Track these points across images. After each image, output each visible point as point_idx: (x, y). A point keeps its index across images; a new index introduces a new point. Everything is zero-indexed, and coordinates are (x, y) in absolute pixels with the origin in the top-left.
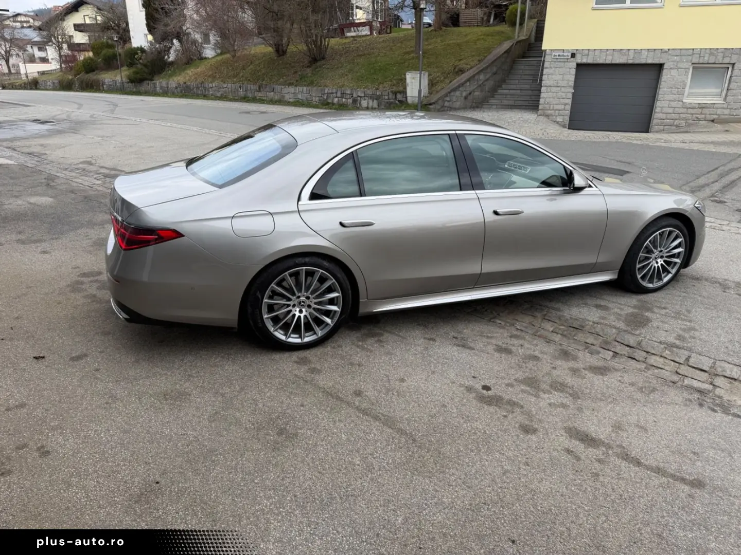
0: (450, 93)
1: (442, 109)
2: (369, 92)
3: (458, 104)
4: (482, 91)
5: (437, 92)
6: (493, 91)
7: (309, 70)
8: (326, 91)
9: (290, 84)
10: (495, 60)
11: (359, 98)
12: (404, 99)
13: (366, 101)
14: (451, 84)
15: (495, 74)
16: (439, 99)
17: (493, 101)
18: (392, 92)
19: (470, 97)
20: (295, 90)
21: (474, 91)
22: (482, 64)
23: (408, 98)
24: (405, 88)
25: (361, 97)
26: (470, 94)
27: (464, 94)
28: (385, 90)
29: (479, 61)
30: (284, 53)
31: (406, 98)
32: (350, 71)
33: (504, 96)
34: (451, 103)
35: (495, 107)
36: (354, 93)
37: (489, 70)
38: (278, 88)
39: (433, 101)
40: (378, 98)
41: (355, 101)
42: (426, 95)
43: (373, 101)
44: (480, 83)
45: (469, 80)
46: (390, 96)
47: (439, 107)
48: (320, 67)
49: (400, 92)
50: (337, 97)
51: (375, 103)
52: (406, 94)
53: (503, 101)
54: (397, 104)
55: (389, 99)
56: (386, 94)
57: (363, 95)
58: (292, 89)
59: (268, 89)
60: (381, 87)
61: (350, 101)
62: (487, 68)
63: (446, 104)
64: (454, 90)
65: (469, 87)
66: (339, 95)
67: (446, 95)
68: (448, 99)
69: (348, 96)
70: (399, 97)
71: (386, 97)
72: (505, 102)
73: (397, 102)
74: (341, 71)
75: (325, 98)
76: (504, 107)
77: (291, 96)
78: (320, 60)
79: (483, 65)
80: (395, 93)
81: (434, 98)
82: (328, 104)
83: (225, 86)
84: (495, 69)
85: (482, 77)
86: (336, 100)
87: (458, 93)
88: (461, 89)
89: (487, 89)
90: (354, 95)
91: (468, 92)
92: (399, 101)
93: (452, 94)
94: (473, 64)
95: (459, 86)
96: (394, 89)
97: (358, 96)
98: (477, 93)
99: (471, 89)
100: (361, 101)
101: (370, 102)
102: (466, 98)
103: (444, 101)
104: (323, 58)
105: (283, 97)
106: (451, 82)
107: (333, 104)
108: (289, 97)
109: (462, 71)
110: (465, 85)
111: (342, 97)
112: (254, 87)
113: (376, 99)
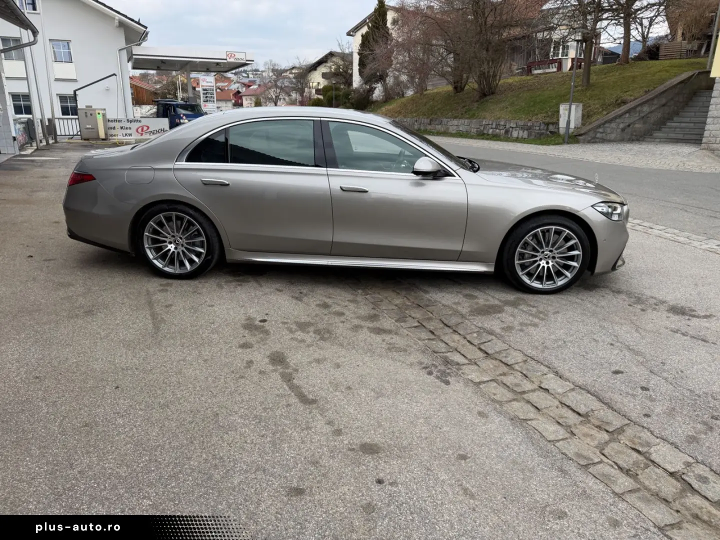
0: (604, 124)
1: (592, 141)
2: (521, 123)
3: (613, 136)
4: (644, 123)
5: (590, 123)
6: (661, 124)
7: (476, 105)
8: (484, 123)
9: (455, 118)
10: (666, 91)
11: (511, 129)
12: (556, 130)
13: (517, 132)
14: (607, 115)
15: (664, 105)
16: (590, 131)
17: (657, 134)
18: (544, 123)
19: (629, 130)
20: (458, 122)
21: (634, 123)
22: (647, 95)
23: (561, 129)
24: (558, 120)
25: (513, 128)
26: (629, 126)
27: (621, 126)
28: (537, 121)
29: (646, 92)
30: (462, 89)
31: (558, 129)
32: (512, 104)
33: (673, 129)
34: (604, 134)
35: (658, 140)
36: (507, 124)
37: (655, 102)
38: (445, 120)
39: (582, 132)
40: (529, 129)
41: (507, 132)
42: (579, 126)
43: (523, 132)
44: (642, 115)
45: (628, 111)
46: (542, 127)
47: (589, 139)
48: (486, 101)
49: (553, 124)
50: (492, 128)
51: (525, 134)
52: (559, 125)
53: (669, 135)
54: (548, 135)
55: (540, 130)
56: (538, 124)
57: (515, 126)
58: (455, 122)
59: (437, 122)
60: (534, 118)
61: (503, 132)
62: (652, 99)
63: (599, 135)
64: (610, 121)
65: (627, 119)
66: (494, 126)
67: (599, 126)
68: (601, 130)
69: (502, 127)
70: (551, 128)
71: (538, 128)
72: (672, 135)
73: (548, 133)
74: (503, 104)
75: (482, 129)
76: (669, 140)
77: (455, 128)
78: (489, 95)
79: (649, 96)
80: (548, 124)
81: (584, 129)
82: (484, 134)
83: (405, 120)
84: (664, 101)
85: (646, 109)
86: (491, 131)
87: (613, 125)
88: (617, 120)
89: (652, 121)
90: (507, 127)
91: (627, 124)
92: (550, 132)
93: (607, 125)
94: (637, 95)
95: (615, 118)
96: (548, 120)
97: (511, 127)
98: (637, 126)
99: (632, 120)
100: (512, 131)
101: (521, 132)
102: (623, 130)
103: (596, 133)
104: (493, 93)
105: (448, 129)
106: (607, 114)
107: (488, 135)
108: (453, 130)
109: (624, 102)
110: (624, 116)
111: (496, 128)
112: (427, 121)
113: (527, 130)
